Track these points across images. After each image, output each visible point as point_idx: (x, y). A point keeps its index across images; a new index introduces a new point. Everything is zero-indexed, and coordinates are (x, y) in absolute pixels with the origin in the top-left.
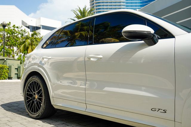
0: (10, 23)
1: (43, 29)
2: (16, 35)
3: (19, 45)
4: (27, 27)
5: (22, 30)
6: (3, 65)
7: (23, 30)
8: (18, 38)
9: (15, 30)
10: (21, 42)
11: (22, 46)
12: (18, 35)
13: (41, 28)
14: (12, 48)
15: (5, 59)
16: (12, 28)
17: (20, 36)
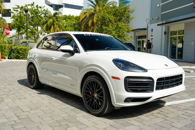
0: (34, 3)
1: (65, 7)
2: (39, 14)
3: (43, 25)
4: (50, 5)
5: (44, 10)
6: (25, 47)
7: (46, 9)
8: (41, 18)
9: (38, 10)
10: (44, 22)
11: (45, 25)
12: (41, 15)
13: (64, 6)
14: (36, 28)
15: (27, 42)
16: (36, 8)
17: (43, 15)
